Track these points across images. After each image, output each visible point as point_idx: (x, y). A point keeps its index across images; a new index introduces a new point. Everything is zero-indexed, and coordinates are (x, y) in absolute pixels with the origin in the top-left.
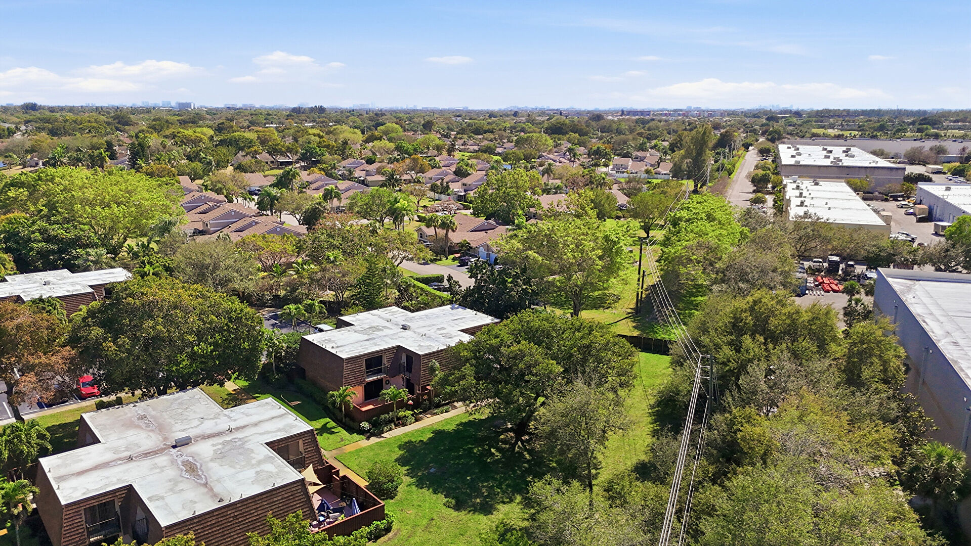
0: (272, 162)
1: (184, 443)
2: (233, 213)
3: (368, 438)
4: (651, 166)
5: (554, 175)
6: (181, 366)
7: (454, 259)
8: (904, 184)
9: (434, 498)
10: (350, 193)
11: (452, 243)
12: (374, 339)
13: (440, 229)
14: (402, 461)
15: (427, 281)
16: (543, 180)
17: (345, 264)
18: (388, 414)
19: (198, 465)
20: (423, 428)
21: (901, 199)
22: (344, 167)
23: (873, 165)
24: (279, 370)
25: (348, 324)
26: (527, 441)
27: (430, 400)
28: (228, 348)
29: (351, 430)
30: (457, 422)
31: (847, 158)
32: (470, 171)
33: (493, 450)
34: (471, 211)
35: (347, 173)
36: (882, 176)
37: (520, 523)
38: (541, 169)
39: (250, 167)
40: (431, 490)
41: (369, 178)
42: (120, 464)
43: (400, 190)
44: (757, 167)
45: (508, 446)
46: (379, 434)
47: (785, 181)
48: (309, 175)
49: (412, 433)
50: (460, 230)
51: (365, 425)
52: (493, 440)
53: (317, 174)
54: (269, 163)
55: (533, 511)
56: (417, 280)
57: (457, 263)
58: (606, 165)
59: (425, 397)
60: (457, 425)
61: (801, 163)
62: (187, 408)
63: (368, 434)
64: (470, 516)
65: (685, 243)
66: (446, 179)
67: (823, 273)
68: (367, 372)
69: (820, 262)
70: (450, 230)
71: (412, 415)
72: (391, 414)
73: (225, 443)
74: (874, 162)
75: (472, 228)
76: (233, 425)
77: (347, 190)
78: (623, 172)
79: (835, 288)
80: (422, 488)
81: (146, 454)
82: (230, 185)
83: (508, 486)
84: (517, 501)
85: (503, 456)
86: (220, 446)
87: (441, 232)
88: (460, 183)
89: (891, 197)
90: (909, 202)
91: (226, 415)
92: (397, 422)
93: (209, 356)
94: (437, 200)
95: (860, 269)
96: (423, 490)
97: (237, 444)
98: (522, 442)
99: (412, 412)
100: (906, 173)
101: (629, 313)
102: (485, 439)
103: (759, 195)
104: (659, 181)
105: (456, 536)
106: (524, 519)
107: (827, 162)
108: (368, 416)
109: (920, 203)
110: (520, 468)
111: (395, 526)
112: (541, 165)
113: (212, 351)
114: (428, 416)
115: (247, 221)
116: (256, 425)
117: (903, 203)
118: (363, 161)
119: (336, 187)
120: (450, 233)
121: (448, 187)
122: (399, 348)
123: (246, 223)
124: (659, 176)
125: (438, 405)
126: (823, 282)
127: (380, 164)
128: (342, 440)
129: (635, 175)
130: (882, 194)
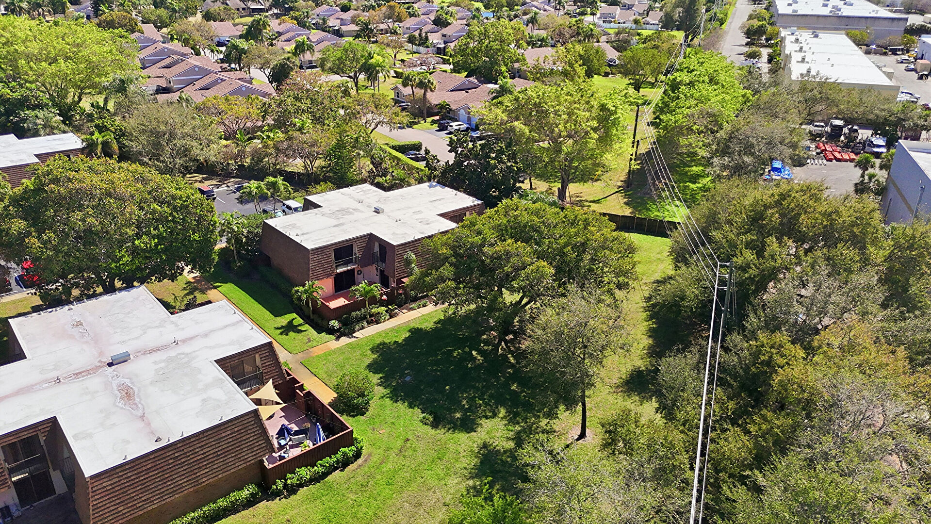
0: (244, 9)
1: (121, 360)
2: (197, 69)
3: (338, 338)
4: (640, 14)
5: (539, 25)
6: (121, 262)
7: (433, 122)
8: (905, 37)
9: (410, 414)
10: (322, 46)
11: (431, 104)
12: (343, 224)
13: (418, 89)
14: (373, 367)
15: (403, 149)
16: (528, 30)
17: (312, 133)
18: (359, 310)
19: (136, 390)
20: (398, 326)
21: (900, 53)
22: (318, 15)
23: (873, 15)
24: (241, 257)
25: (316, 206)
26: (511, 341)
27: (405, 293)
28: (176, 240)
29: (319, 329)
30: (436, 319)
31: (845, 6)
32: (451, 20)
33: (474, 353)
34: (452, 66)
35: (321, 21)
36: (882, 27)
37: (504, 444)
38: (525, 17)
39: (219, 14)
40: (406, 404)
41: (344, 28)
42: (47, 388)
43: (376, 42)
44: (751, 17)
45: (490, 347)
46: (350, 334)
47: (784, 33)
48: (280, 24)
49: (386, 332)
50: (439, 90)
51: (335, 323)
52: (474, 342)
53: (288, 23)
54: (241, 10)
55: (518, 428)
56: (393, 147)
57: (436, 127)
58: (593, 14)
59: (401, 291)
60: (436, 323)
61: (798, 13)
62: (129, 313)
63: (338, 334)
64: (449, 435)
65: (686, 111)
66: (425, 29)
67: (824, 139)
68: (336, 263)
69: (823, 127)
70: (429, 90)
71: (387, 311)
72: (363, 310)
73: (170, 360)
74: (873, 11)
75: (452, 87)
76: (179, 336)
77: (319, 42)
78: (610, 22)
79: (838, 156)
80: (396, 401)
81: (77, 374)
82: (196, 36)
83: (491, 396)
84: (501, 415)
85: (485, 361)
86: (163, 365)
87: (419, 92)
88: (439, 34)
89: (891, 50)
90: (909, 57)
91: (173, 323)
92: (369, 319)
93: (154, 251)
94: (415, 53)
95: (864, 134)
96: (398, 404)
97: (184, 361)
98: (506, 342)
99: (386, 309)
100: (908, 24)
101: (620, 187)
102: (466, 339)
103: (754, 49)
104: (650, 32)
105: (433, 461)
106: (508, 439)
107: (826, 11)
108: (338, 313)
109: (922, 58)
110: (504, 373)
111: (364, 452)
112: (525, 14)
113: (156, 245)
114: (404, 311)
115: (214, 77)
116: (206, 335)
117: (904, 57)
118: (338, 9)
119: (308, 38)
120: (429, 94)
121: (427, 38)
122: (371, 237)
123: (210, 80)
124: (648, 26)
125: (415, 299)
126: (825, 150)
127: (356, 12)
128: (309, 340)
129: (623, 25)
130: (881, 47)
